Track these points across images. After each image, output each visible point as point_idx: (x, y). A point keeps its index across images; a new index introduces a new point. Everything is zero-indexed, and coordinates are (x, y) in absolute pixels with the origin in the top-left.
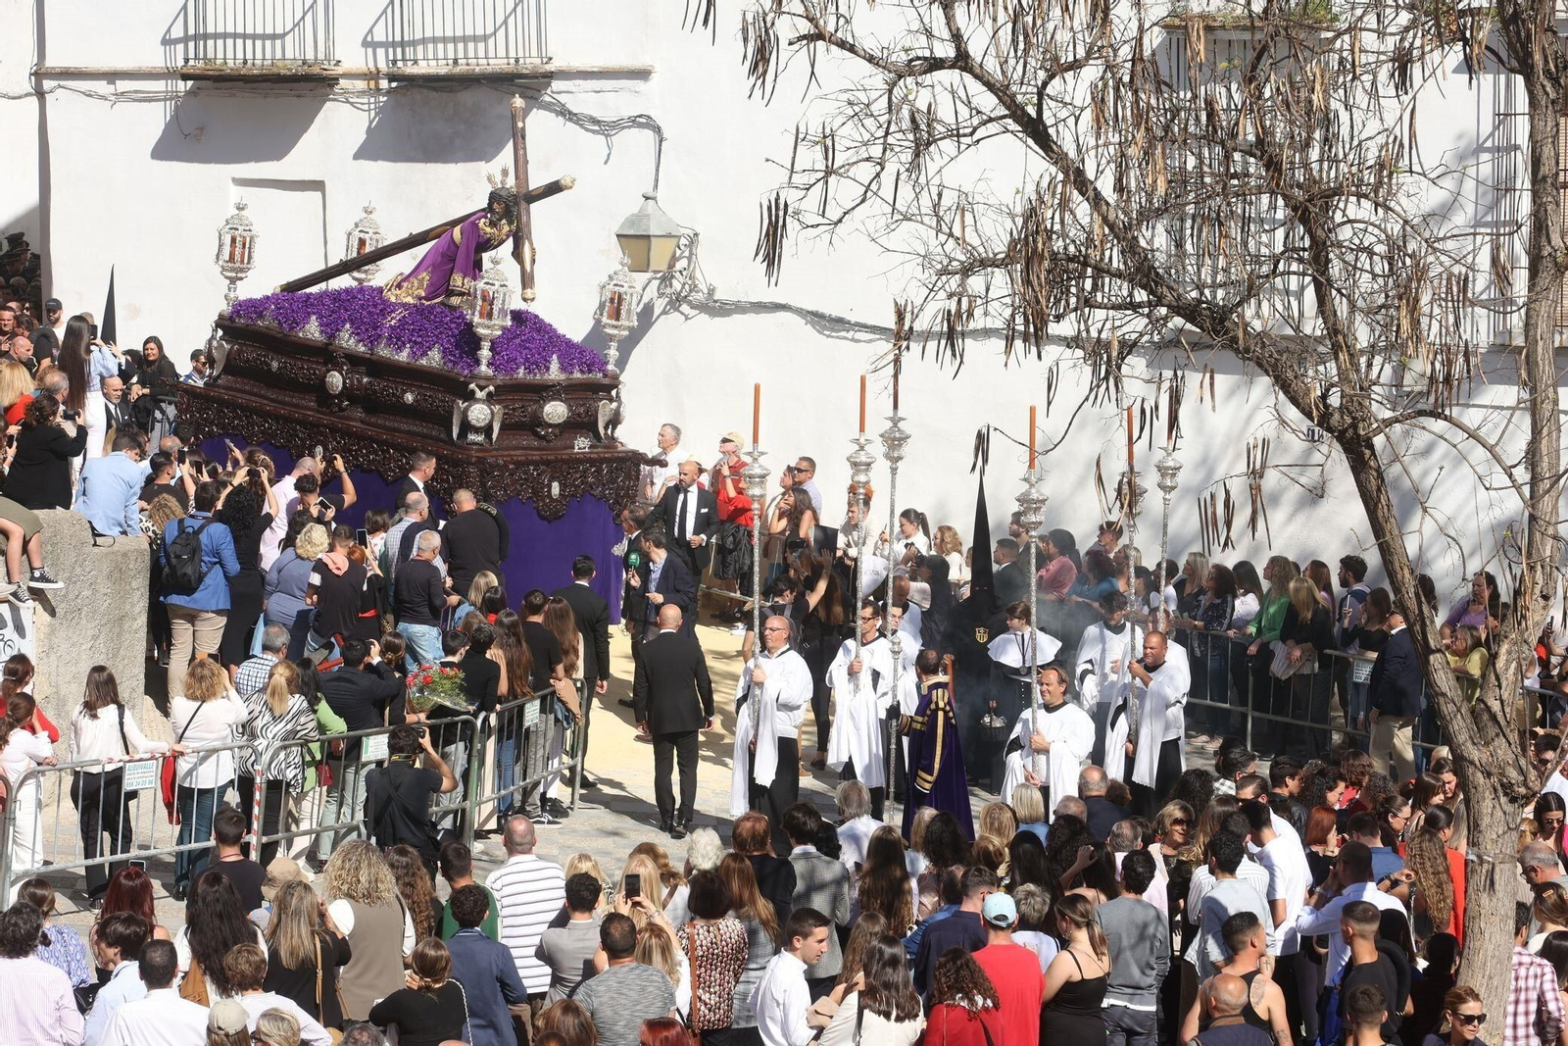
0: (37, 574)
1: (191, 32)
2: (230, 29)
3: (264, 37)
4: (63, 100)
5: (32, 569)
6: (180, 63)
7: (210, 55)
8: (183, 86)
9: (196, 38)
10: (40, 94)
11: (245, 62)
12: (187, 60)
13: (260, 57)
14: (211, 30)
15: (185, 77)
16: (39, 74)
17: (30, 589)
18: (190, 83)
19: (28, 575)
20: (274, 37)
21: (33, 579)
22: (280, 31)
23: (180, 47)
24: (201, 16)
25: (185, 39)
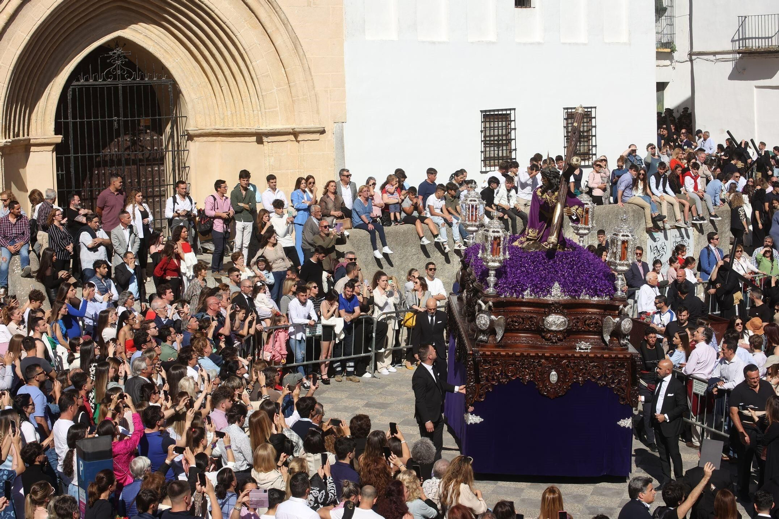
0: (694, 218)
1: (741, 37)
2: (754, 36)
3: (765, 38)
4: (698, 62)
5: (693, 217)
6: (737, 48)
7: (747, 45)
8: (738, 56)
9: (742, 39)
10: (691, 61)
11: (759, 47)
12: (739, 47)
13: (763, 44)
14: (747, 36)
15: (739, 53)
16: (691, 54)
17: (692, 223)
18: (741, 55)
19: (691, 219)
20: (768, 38)
21: (693, 220)
22: (770, 36)
23: (737, 42)
24: (744, 32)
25: (739, 40)
